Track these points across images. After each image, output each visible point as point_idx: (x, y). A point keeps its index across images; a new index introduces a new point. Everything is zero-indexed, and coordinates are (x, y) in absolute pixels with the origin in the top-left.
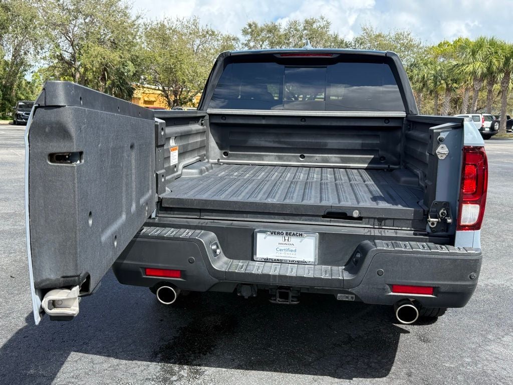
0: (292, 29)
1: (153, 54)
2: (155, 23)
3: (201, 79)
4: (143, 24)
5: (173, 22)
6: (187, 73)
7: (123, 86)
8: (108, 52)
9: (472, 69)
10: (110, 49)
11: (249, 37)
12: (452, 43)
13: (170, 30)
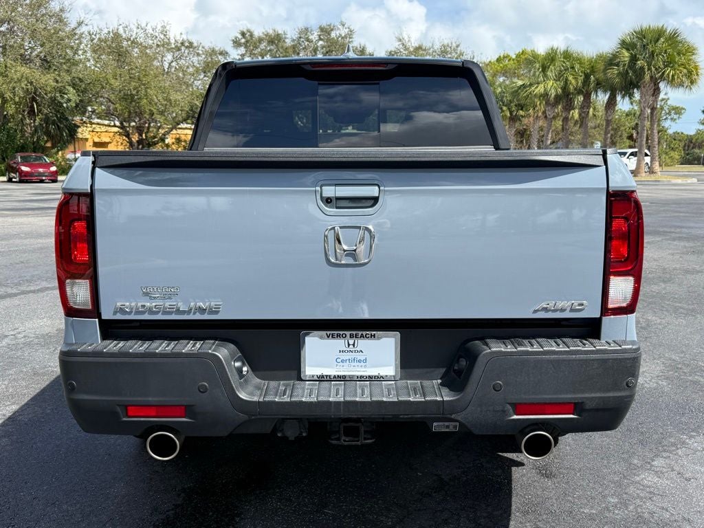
0: (302, 40)
1: (104, 75)
2: (106, 31)
3: (177, 109)
4: (86, 33)
5: (131, 30)
6: (156, 100)
7: (61, 122)
8: (37, 74)
9: (542, 90)
10: (40, 69)
11: (242, 50)
12: (514, 57)
13: (127, 41)
